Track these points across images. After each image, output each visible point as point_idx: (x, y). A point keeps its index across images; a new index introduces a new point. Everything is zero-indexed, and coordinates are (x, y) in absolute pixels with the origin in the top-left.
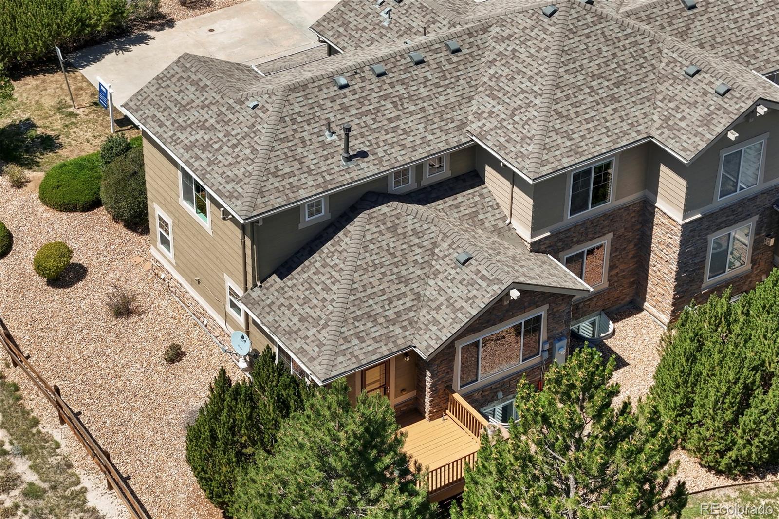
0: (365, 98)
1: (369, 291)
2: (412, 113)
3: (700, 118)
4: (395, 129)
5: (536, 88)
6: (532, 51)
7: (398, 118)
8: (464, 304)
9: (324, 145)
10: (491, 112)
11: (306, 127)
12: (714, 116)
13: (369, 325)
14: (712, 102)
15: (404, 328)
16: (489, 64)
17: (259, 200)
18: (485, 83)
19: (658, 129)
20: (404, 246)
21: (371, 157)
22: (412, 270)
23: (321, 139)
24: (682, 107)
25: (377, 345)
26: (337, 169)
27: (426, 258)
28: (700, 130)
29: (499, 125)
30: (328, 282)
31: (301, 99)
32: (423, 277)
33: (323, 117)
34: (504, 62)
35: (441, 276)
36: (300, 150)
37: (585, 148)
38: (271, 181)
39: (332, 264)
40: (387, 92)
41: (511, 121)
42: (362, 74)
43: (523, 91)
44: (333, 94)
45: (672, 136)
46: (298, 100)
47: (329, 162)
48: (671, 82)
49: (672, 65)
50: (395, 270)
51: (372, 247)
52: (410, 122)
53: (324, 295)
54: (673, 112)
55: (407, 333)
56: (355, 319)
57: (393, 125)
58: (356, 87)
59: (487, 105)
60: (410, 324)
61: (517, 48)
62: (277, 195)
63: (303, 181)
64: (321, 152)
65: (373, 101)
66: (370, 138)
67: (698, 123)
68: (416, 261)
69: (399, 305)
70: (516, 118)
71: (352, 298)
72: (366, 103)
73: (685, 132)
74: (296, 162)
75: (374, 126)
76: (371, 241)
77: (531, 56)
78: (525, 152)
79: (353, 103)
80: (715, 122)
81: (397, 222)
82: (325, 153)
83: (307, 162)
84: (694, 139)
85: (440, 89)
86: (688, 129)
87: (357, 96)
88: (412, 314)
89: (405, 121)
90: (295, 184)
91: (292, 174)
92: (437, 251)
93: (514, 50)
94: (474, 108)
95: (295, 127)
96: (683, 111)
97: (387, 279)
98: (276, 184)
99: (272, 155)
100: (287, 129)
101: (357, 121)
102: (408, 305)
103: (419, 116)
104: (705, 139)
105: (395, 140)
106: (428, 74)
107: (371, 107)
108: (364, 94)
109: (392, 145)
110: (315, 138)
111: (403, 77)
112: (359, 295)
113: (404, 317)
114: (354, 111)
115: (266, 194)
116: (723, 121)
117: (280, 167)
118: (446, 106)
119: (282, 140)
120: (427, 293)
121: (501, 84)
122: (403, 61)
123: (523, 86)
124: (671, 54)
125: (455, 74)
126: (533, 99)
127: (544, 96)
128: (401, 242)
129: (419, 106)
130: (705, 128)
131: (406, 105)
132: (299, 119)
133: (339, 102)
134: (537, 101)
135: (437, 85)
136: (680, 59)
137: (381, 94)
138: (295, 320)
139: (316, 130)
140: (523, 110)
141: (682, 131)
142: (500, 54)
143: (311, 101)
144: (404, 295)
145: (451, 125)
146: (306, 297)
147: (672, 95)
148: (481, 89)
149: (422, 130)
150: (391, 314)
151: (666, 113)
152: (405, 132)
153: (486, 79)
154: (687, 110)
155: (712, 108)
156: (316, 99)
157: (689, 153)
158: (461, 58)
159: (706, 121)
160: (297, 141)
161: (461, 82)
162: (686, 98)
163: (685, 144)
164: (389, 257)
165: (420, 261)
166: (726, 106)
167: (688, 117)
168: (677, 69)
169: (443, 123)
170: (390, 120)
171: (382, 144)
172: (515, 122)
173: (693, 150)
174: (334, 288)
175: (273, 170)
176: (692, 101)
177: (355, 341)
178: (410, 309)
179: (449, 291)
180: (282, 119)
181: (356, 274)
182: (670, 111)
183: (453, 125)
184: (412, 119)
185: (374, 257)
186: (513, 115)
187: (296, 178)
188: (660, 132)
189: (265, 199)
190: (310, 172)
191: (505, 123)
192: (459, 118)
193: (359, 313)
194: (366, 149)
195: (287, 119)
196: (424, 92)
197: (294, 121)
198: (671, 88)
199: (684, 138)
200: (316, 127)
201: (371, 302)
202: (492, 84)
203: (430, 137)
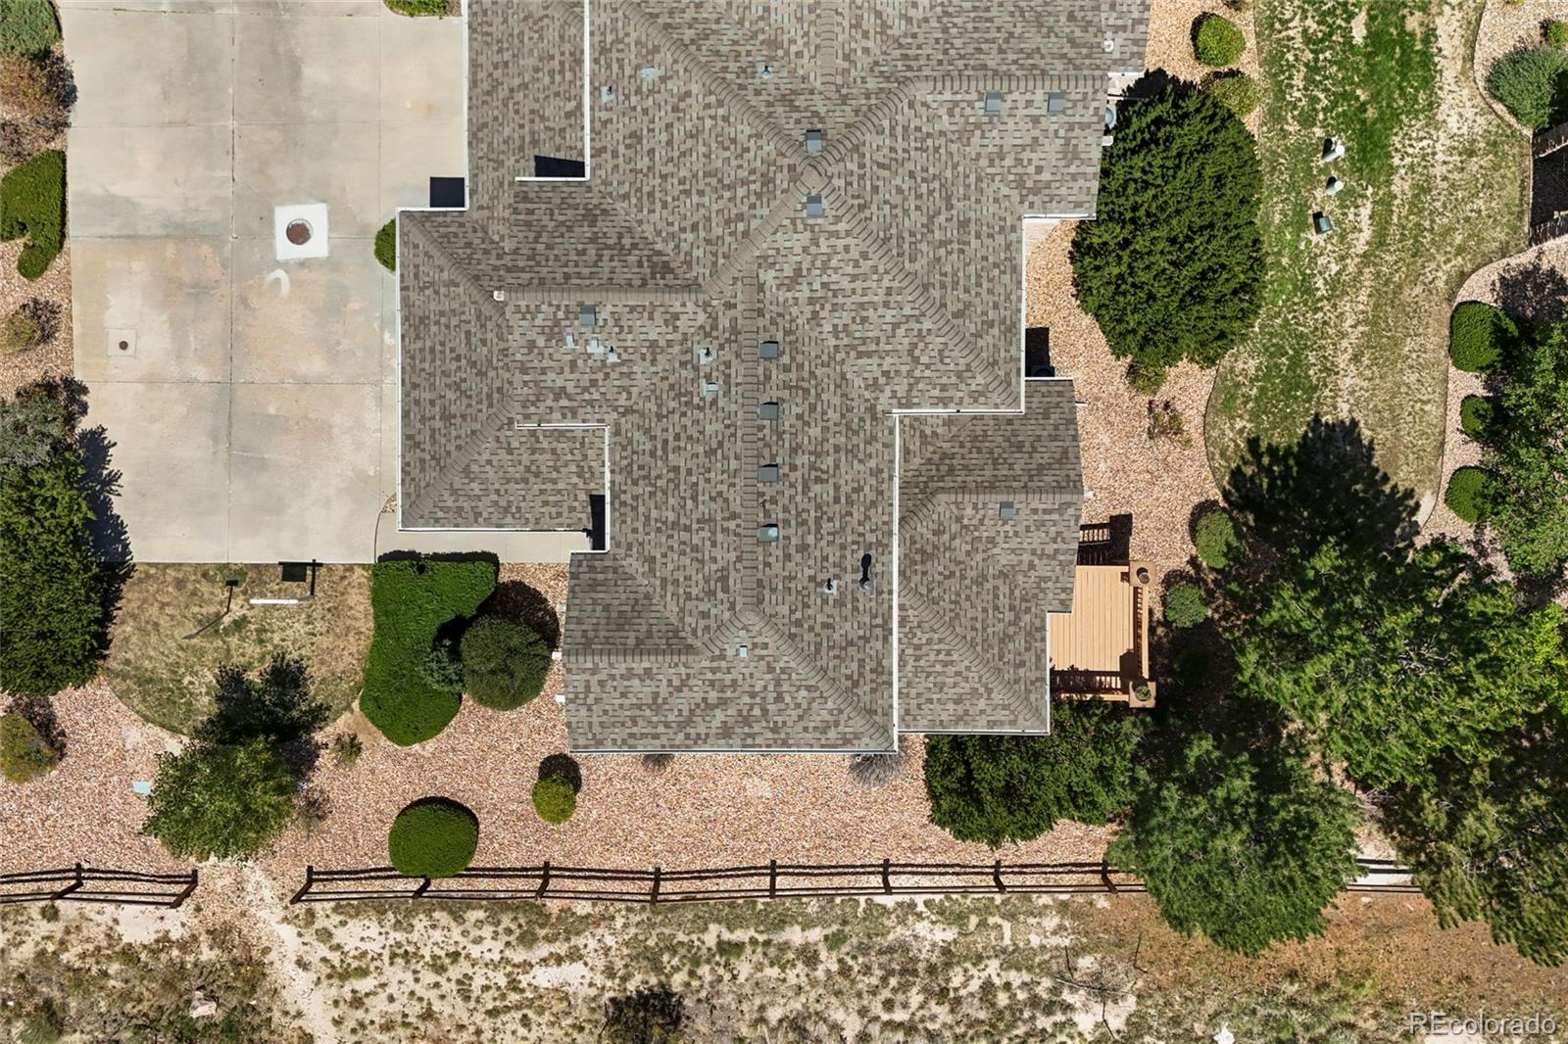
0: (798, 514)
1: (979, 625)
2: (837, 467)
3: (1060, 156)
4: (850, 502)
5: (907, 311)
6: (849, 270)
7: (837, 488)
8: (1055, 546)
9: (840, 603)
10: (886, 374)
11: (810, 612)
12: (1074, 142)
13: (1011, 646)
14: (1056, 126)
15: (1028, 610)
16: (813, 322)
17: (877, 718)
18: (836, 347)
19: (1022, 202)
20: (947, 555)
21: (872, 553)
22: (973, 563)
23: (831, 602)
24: (1025, 156)
25: (1033, 651)
26: (873, 604)
27: (969, 539)
28: (1073, 169)
29: (912, 381)
30: (941, 657)
31: (774, 597)
32: (985, 556)
33: (806, 584)
34: (828, 307)
35: (1000, 539)
36: (836, 636)
37: (1008, 313)
38: (861, 693)
39: (924, 641)
40: (800, 480)
41: (920, 367)
42: (767, 497)
43: (896, 326)
44: (780, 553)
45: (1047, 199)
46: (774, 602)
47: (861, 608)
48: (978, 133)
49: (957, 110)
50: (968, 582)
51: (935, 593)
52: (847, 476)
53: (951, 670)
54: (1020, 170)
55: (1033, 610)
56: (1001, 659)
57: (843, 500)
58: (781, 516)
59: (869, 368)
60: (1027, 601)
61: (825, 279)
62: (879, 694)
63: (873, 653)
64: (847, 611)
65: (805, 506)
66: (849, 539)
67: (1063, 163)
68: (968, 553)
69: (1004, 601)
70: (924, 359)
71: (979, 648)
72: (805, 515)
73: (1058, 184)
74: (849, 649)
75: (837, 524)
76: (930, 591)
77: (854, 278)
78: (980, 388)
79: (800, 533)
80: (1081, 148)
81: (918, 546)
82: (849, 606)
83: (853, 635)
84: (1076, 186)
85: (819, 408)
86: (1058, 177)
87: (793, 523)
88: (1017, 593)
89: (842, 482)
90: (874, 664)
91: (861, 662)
92: (966, 522)
93: (824, 285)
94: (858, 382)
95: (806, 626)
96: (1030, 160)
97: (973, 598)
98: (867, 688)
99: (831, 673)
100: (805, 637)
101: (824, 543)
102: (1007, 591)
103: (843, 459)
104: (1090, 177)
105: (862, 509)
106: (796, 410)
107: (813, 513)
108: (793, 512)
109: (868, 518)
110: (828, 609)
111: (787, 445)
112: (979, 640)
113: (1017, 603)
114: (811, 539)
115: (874, 707)
116: (1090, 140)
117: (848, 672)
118: (843, 416)
119: (818, 651)
120: (1004, 562)
121: (857, 335)
122: (767, 431)
123: (888, 319)
124: (939, 98)
125: (806, 374)
126: (918, 326)
127: (928, 314)
128: (941, 556)
129: (831, 451)
130: (1077, 162)
131: (824, 467)
132: (798, 615)
133: (792, 551)
134: (927, 324)
135: (812, 408)
136: (959, 97)
137: (800, 489)
138: (951, 706)
139: (819, 601)
140: (921, 345)
141: (1053, 185)
142: (811, 301)
143: (780, 587)
144: (996, 588)
145: (868, 427)
146: (935, 684)
147: (996, 150)
148: (839, 357)
149: (861, 467)
150: (1009, 616)
151: (1012, 178)
152: (858, 490)
153: (832, 342)
154: (1033, 156)
155: (1062, 133)
156: (780, 578)
157: (1087, 205)
158: (787, 351)
159: (1070, 153)
160: (825, 633)
161: (818, 372)
162: (1018, 142)
163: (1073, 198)
164: (953, 580)
165: (969, 547)
166: (1077, 119)
167: (1043, 163)
168: (968, 111)
169: (862, 435)
170: (837, 500)
171: (861, 529)
172: (928, 366)
173: (1089, 198)
174: (955, 657)
175: (849, 683)
176: (1027, 140)
177: (1021, 672)
178: (1012, 592)
179: (1025, 546)
180: (792, 636)
181: (958, 629)
182: (1013, 171)
183: (868, 422)
184: (843, 470)
185: (947, 597)
186: (916, 360)
187: (868, 660)
188: (1027, 203)
189: (880, 711)
190: (866, 640)
191: (917, 373)
192: (862, 409)
193: (996, 651)
194: (861, 554)
195: (793, 630)
196: (815, 431)
197: (798, 623)
198: (985, 142)
199: (1063, 191)
200: (815, 600)
201: (990, 630)
202: (846, 341)
203: (872, 463)
